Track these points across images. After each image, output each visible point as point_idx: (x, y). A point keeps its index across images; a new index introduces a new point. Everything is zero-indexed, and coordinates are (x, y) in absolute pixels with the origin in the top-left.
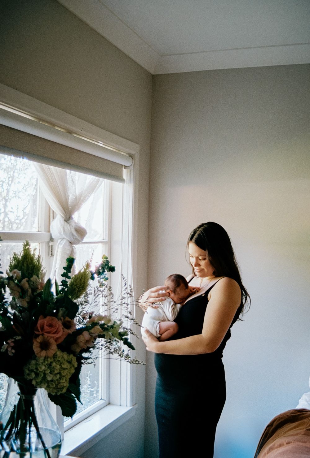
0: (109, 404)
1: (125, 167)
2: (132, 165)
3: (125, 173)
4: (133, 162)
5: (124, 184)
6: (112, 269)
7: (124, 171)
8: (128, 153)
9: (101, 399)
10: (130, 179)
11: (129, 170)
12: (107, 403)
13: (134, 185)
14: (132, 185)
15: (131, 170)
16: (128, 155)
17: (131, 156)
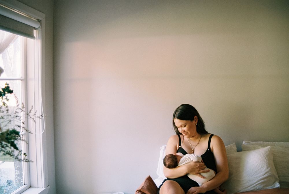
0: (30, 187)
1: (35, 28)
2: (40, 27)
3: (35, 33)
4: (40, 25)
5: (35, 40)
6: (11, 92)
7: (35, 32)
8: (37, 19)
9: (25, 184)
10: (39, 36)
11: (38, 31)
12: (29, 187)
13: (42, 40)
14: (40, 41)
15: (39, 31)
16: (37, 21)
17: (39, 21)
